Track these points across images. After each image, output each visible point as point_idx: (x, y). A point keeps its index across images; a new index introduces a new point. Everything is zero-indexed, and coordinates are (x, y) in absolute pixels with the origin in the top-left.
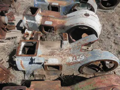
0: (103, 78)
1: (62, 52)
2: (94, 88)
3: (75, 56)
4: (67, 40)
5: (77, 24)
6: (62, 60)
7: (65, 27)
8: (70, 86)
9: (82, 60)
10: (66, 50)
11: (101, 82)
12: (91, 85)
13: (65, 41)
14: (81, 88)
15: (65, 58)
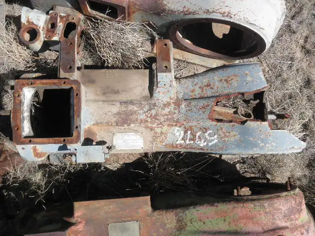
0: (258, 208)
1: (153, 112)
2: (233, 228)
3: (191, 128)
4: (170, 71)
5: (208, 12)
6: (155, 138)
7: (164, 11)
8: (175, 211)
9: (210, 144)
10: (165, 105)
11: (251, 218)
12: (225, 220)
13: (164, 74)
14: (200, 220)
15: (162, 133)
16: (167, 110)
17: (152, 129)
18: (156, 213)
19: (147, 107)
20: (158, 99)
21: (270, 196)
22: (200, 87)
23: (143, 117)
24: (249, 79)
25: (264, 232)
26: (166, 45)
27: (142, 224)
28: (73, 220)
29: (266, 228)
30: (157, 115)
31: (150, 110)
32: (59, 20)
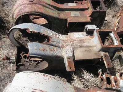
3: (57, 38)
4: (67, 57)
9: (50, 31)
11: (39, 8)
12: (47, 10)
15: (67, 38)
16: (67, 44)
17: (71, 39)
18: (66, 18)
19: (74, 44)
20: (71, 47)
21: (31, 13)
22: (54, 50)
23: (75, 42)
24: (35, 48)
25: (36, 4)
26: (70, 68)
27: (70, 15)
28: (90, 17)
29: (35, 5)
30: (70, 42)
31: (73, 44)
32: (115, 85)
